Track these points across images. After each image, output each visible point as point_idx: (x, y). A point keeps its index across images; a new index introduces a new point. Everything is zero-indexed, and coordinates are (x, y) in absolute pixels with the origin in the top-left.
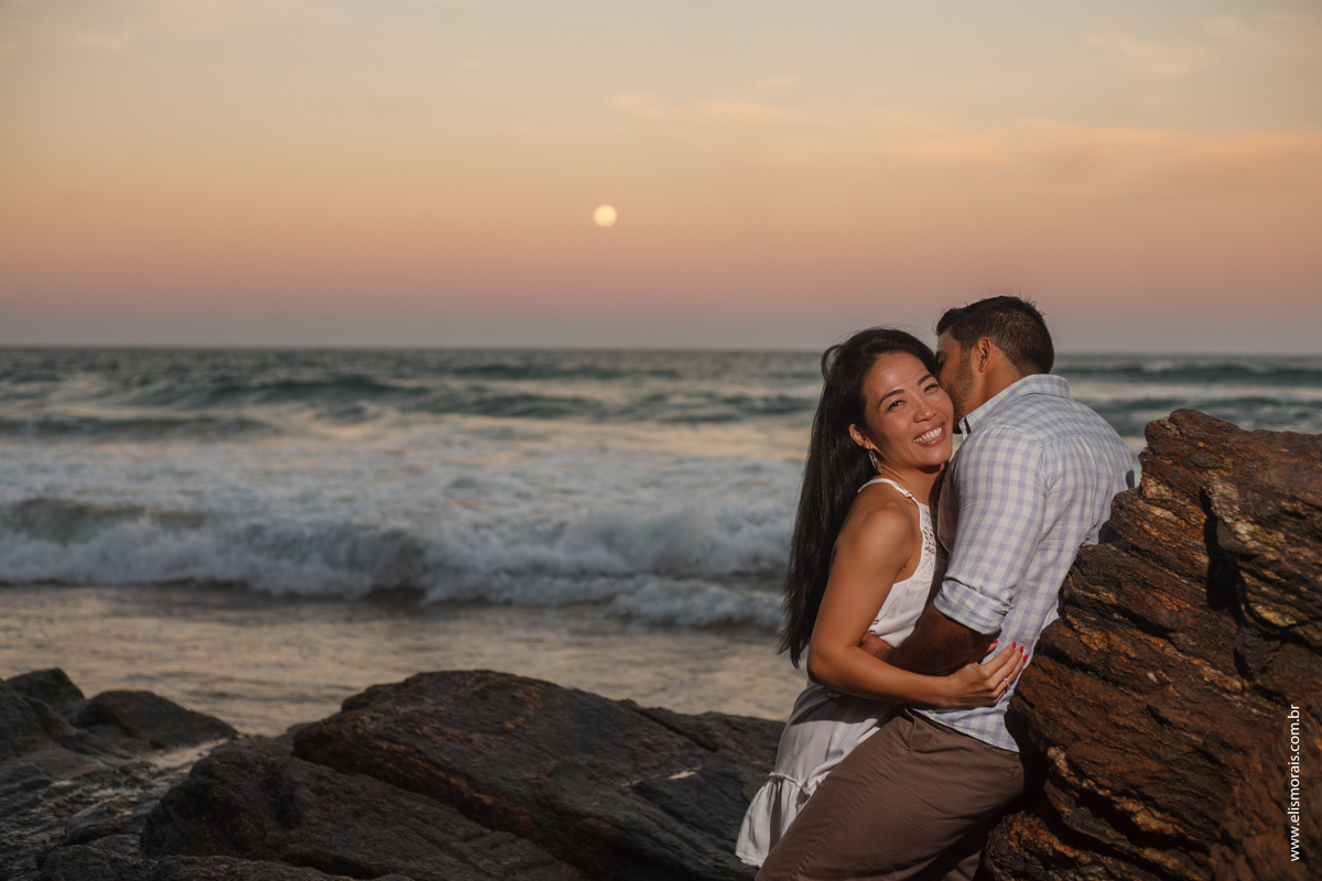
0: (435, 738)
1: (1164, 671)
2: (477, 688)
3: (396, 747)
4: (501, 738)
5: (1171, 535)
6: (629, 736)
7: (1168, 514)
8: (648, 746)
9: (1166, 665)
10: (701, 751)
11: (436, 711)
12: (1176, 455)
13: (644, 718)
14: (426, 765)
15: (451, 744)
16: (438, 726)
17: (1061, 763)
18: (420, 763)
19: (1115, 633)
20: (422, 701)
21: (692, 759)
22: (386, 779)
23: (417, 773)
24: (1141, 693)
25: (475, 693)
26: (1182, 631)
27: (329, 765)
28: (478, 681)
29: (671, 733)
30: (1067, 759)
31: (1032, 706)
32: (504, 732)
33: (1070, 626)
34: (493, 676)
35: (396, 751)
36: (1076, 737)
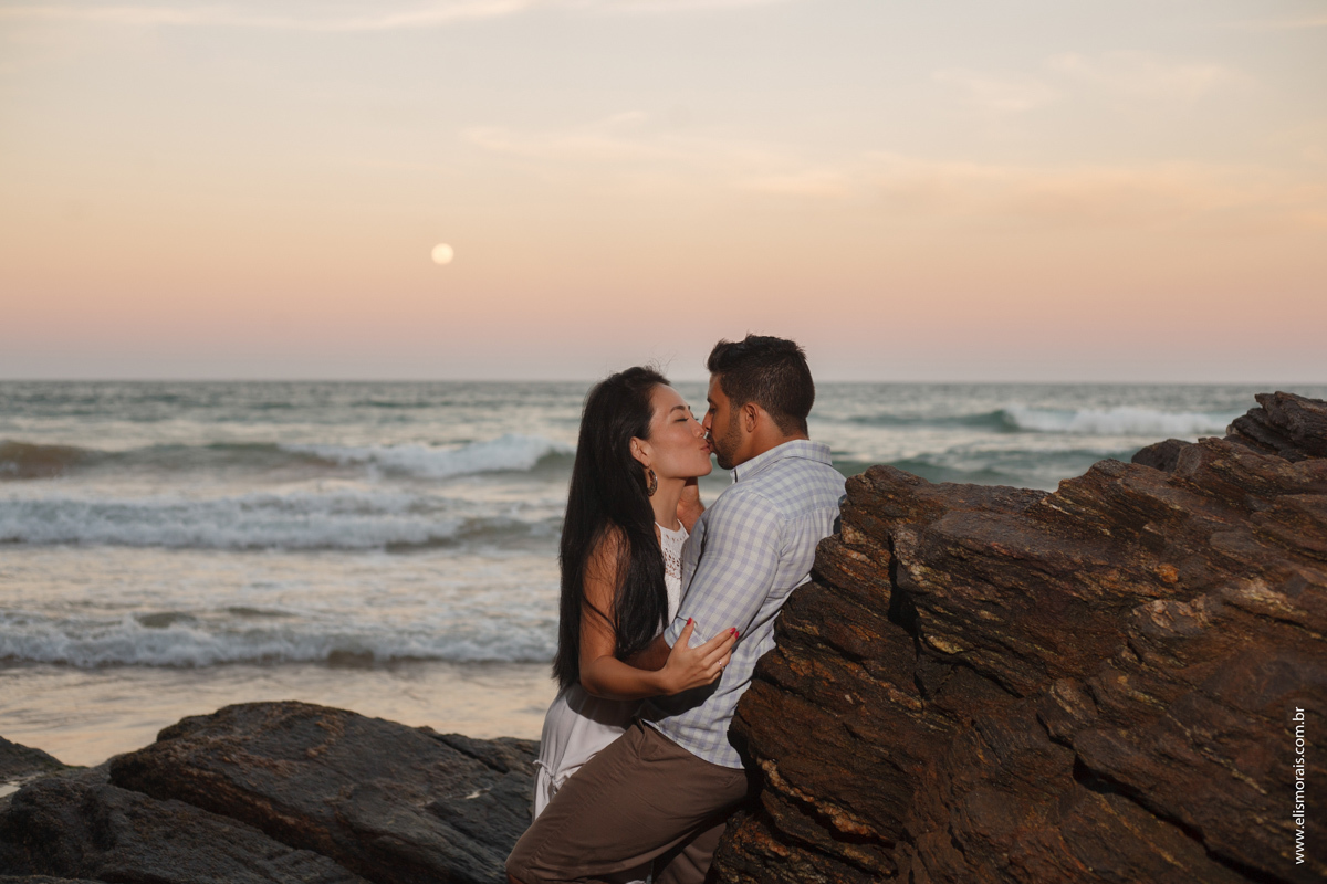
0: (243, 765)
1: (859, 693)
2: (283, 718)
3: (206, 774)
4: (304, 764)
5: (865, 576)
6: (426, 760)
7: (863, 557)
8: (443, 769)
9: (859, 687)
10: (493, 773)
11: (245, 740)
12: (869, 506)
13: (440, 744)
14: (234, 790)
15: (258, 770)
16: (246, 753)
17: (774, 775)
18: (228, 788)
19: (819, 660)
20: (232, 730)
21: (484, 780)
22: (197, 804)
23: (225, 798)
24: (839, 712)
25: (282, 723)
26: (873, 659)
27: (143, 792)
28: (284, 712)
29: (465, 757)
30: (778, 770)
31: (750, 725)
32: (307, 758)
33: (782, 655)
34: (298, 706)
35: (206, 777)
36: (786, 752)
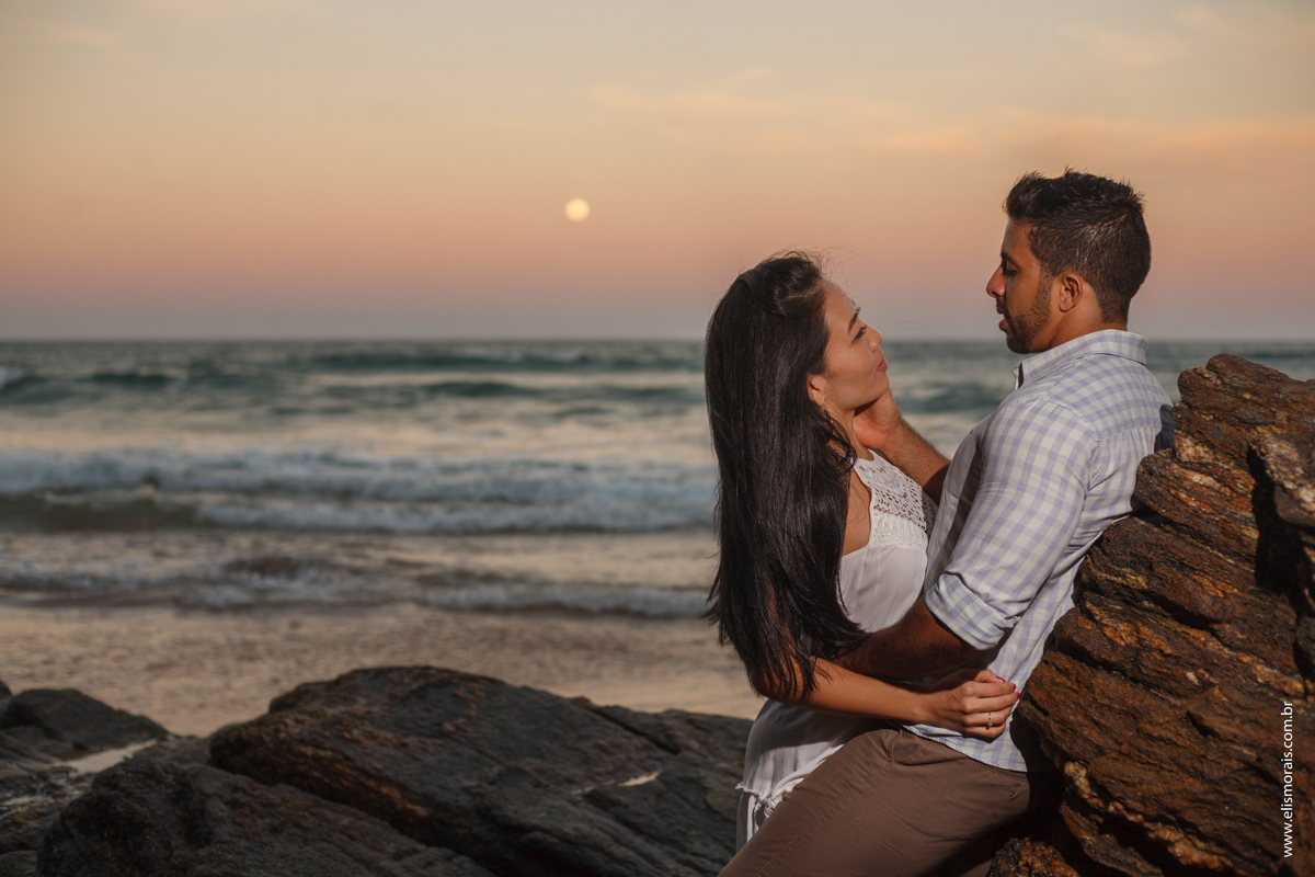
0: (370, 744)
1: (1207, 670)
2: (415, 686)
3: (322, 753)
4: (439, 741)
5: (1213, 506)
6: (582, 738)
7: (1209, 480)
8: (602, 749)
9: (1208, 662)
10: (661, 753)
11: (369, 713)
12: (1217, 409)
13: (598, 718)
14: (355, 773)
15: (384, 749)
16: (369, 728)
17: (1082, 781)
18: (348, 771)
19: (1145, 624)
20: (354, 701)
21: (651, 762)
22: (312, 790)
23: (345, 783)
24: (1178, 696)
25: (413, 692)
26: (1228, 622)
27: (248, 774)
28: (416, 678)
29: (628, 734)
30: (1089, 777)
31: (1046, 713)
32: (444, 735)
33: (1091, 616)
34: (433, 672)
35: (321, 758)
36: (1100, 751)
